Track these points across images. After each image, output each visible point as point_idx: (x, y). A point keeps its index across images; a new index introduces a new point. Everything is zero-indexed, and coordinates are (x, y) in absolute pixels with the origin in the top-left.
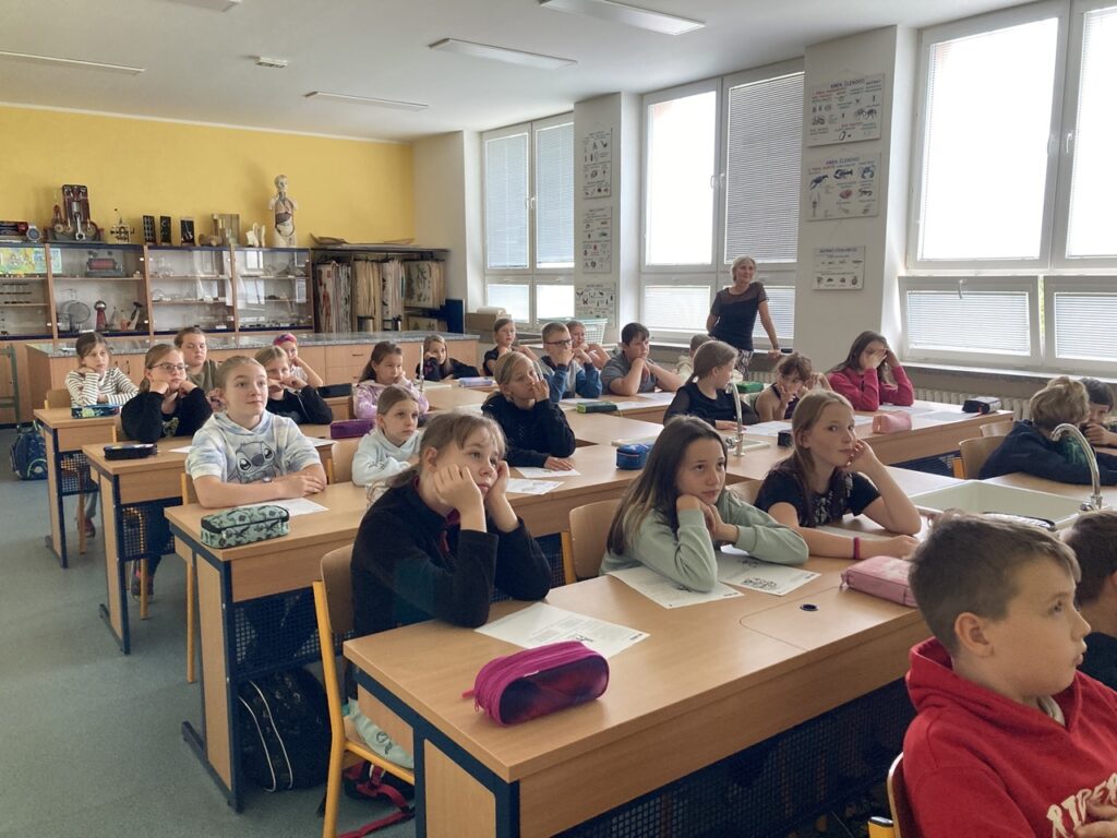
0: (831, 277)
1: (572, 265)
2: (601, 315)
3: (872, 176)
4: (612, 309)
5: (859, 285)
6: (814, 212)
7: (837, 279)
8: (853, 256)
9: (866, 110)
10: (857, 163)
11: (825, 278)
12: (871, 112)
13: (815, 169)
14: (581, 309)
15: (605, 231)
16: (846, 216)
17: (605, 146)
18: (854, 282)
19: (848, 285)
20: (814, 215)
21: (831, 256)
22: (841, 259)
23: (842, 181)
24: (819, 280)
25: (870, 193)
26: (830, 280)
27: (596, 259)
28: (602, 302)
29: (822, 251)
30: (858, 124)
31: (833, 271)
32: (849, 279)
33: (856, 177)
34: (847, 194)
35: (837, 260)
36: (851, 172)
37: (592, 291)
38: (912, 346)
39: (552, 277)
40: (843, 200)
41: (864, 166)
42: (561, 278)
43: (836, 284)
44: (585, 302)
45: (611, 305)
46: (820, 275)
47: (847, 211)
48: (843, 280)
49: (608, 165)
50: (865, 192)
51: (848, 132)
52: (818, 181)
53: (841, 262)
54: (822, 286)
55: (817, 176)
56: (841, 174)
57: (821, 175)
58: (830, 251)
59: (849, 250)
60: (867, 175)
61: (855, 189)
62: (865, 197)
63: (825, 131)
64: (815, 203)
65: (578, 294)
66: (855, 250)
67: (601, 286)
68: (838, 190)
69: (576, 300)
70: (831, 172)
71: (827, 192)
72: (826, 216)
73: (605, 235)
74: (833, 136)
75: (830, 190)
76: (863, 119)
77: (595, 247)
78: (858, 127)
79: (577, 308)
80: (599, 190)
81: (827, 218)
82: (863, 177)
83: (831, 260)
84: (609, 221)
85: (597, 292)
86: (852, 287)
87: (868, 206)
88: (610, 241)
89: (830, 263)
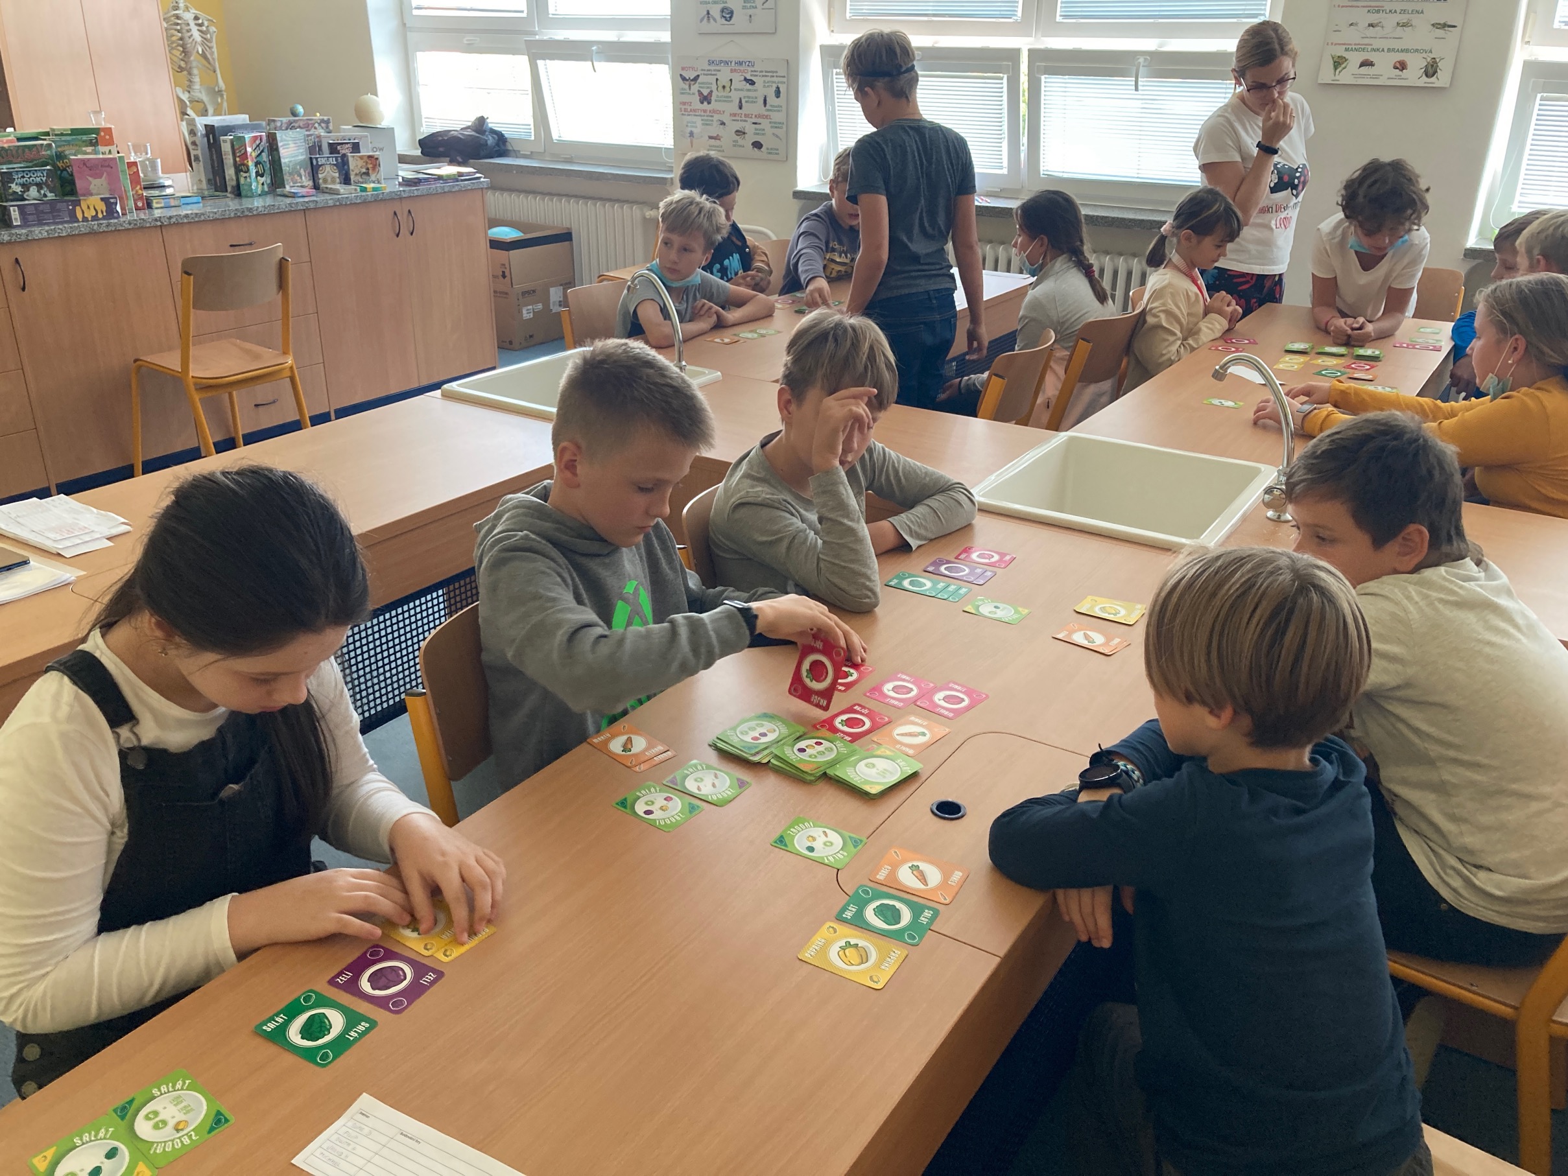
0: (1372, 57)
4: (777, 115)
5: (1442, 79)
7: (1384, 63)
8: (1437, 12)
11: (1355, 59)
14: (693, 113)
19: (1414, 77)
22: (1404, 18)
24: (1338, 63)
26: (1366, 63)
28: (752, 100)
31: (1377, 44)
35: (1390, 21)
37: (724, 75)
45: (778, 108)
46: (1340, 51)
48: (1402, 66)
53: (1404, 25)
54: (1346, 76)
65: (683, 81)
67: (751, 64)
69: (677, 93)
83: (1374, 18)
85: (738, 78)
89: (1371, 25)
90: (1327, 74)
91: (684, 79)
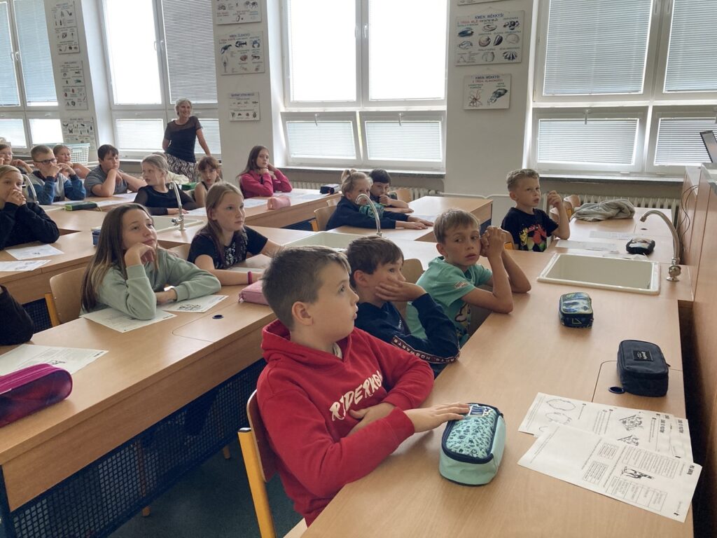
0: (240, 112)
1: (56, 104)
2: (85, 140)
3: (259, 46)
4: (93, 136)
5: (257, 118)
6: (225, 69)
7: (244, 114)
8: (253, 99)
9: (251, 2)
10: (249, 37)
11: (237, 113)
12: (254, 4)
13: (222, 40)
14: (68, 136)
15: (80, 79)
16: (245, 72)
17: (71, 14)
18: (255, 116)
19: (251, 118)
20: (225, 71)
21: (239, 99)
22: (245, 101)
23: (240, 49)
24: (233, 114)
25: (259, 57)
26: (240, 114)
27: (75, 100)
28: (84, 131)
29: (233, 95)
30: (248, 11)
31: (241, 108)
32: (251, 114)
33: (249, 46)
34: (244, 58)
35: (243, 102)
36: (246, 43)
37: (75, 123)
38: (292, 156)
39: (42, 113)
40: (243, 62)
41: (254, 40)
42: (49, 114)
43: (244, 117)
44: (71, 132)
45: (92, 133)
46: (233, 111)
47: (246, 69)
48: (248, 115)
49: (75, 29)
50: (255, 57)
51: (241, 16)
52: (226, 48)
53: (246, 103)
54: (236, 118)
55: (225, 45)
56: (240, 44)
57: (227, 44)
58: (238, 95)
59: (249, 95)
60: (256, 45)
61: (249, 54)
62: (256, 60)
63: (226, 15)
64: (225, 63)
65: (65, 126)
66: (253, 94)
67: (82, 119)
68: (239, 55)
69: (63, 130)
70: (233, 43)
71: (232, 56)
72: (233, 72)
73: (80, 81)
74: (231, 19)
75: (234, 55)
76: (250, 8)
77: (73, 91)
78: (247, 14)
79: (65, 136)
80: (70, 48)
81: (234, 73)
82: (253, 47)
83: (239, 101)
84: (81, 71)
85: (79, 124)
86: (253, 119)
87: (258, 66)
88: (84, 86)
89: (239, 103)
90: (231, 119)
91: (64, 125)
